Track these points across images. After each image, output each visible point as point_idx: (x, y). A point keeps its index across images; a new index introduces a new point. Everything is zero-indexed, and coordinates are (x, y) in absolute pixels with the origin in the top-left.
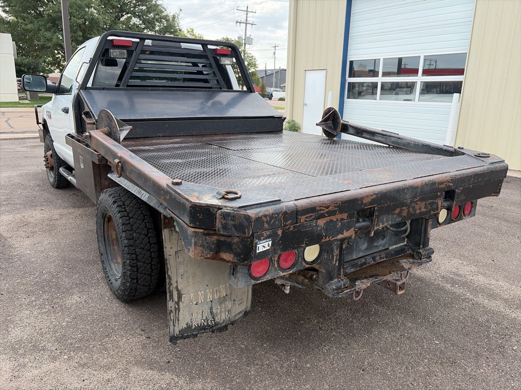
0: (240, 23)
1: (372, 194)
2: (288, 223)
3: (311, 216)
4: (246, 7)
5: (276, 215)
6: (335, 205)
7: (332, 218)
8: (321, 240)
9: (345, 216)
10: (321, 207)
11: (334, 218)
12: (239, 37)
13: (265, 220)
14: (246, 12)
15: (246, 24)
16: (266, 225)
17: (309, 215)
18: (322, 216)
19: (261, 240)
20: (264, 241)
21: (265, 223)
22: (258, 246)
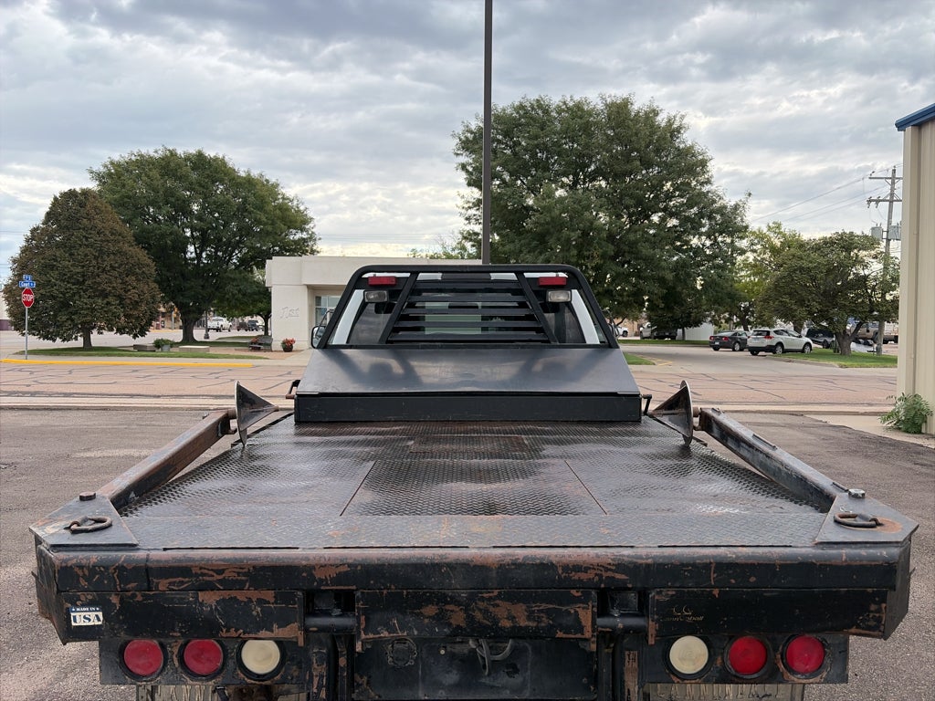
0: (878, 201)
1: (338, 562)
2: (129, 586)
3: (182, 583)
4: (891, 171)
5: (102, 569)
6: (241, 571)
7: (234, 593)
8: (218, 633)
9: (269, 595)
10: (201, 568)
11: (241, 596)
12: (873, 229)
13: (80, 573)
14: (890, 181)
15: (891, 202)
16: (83, 583)
17: (177, 580)
18: (209, 587)
19: (77, 606)
20: (85, 609)
21: (81, 579)
22: (72, 614)
